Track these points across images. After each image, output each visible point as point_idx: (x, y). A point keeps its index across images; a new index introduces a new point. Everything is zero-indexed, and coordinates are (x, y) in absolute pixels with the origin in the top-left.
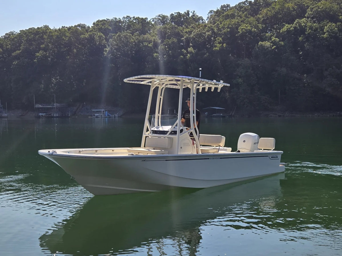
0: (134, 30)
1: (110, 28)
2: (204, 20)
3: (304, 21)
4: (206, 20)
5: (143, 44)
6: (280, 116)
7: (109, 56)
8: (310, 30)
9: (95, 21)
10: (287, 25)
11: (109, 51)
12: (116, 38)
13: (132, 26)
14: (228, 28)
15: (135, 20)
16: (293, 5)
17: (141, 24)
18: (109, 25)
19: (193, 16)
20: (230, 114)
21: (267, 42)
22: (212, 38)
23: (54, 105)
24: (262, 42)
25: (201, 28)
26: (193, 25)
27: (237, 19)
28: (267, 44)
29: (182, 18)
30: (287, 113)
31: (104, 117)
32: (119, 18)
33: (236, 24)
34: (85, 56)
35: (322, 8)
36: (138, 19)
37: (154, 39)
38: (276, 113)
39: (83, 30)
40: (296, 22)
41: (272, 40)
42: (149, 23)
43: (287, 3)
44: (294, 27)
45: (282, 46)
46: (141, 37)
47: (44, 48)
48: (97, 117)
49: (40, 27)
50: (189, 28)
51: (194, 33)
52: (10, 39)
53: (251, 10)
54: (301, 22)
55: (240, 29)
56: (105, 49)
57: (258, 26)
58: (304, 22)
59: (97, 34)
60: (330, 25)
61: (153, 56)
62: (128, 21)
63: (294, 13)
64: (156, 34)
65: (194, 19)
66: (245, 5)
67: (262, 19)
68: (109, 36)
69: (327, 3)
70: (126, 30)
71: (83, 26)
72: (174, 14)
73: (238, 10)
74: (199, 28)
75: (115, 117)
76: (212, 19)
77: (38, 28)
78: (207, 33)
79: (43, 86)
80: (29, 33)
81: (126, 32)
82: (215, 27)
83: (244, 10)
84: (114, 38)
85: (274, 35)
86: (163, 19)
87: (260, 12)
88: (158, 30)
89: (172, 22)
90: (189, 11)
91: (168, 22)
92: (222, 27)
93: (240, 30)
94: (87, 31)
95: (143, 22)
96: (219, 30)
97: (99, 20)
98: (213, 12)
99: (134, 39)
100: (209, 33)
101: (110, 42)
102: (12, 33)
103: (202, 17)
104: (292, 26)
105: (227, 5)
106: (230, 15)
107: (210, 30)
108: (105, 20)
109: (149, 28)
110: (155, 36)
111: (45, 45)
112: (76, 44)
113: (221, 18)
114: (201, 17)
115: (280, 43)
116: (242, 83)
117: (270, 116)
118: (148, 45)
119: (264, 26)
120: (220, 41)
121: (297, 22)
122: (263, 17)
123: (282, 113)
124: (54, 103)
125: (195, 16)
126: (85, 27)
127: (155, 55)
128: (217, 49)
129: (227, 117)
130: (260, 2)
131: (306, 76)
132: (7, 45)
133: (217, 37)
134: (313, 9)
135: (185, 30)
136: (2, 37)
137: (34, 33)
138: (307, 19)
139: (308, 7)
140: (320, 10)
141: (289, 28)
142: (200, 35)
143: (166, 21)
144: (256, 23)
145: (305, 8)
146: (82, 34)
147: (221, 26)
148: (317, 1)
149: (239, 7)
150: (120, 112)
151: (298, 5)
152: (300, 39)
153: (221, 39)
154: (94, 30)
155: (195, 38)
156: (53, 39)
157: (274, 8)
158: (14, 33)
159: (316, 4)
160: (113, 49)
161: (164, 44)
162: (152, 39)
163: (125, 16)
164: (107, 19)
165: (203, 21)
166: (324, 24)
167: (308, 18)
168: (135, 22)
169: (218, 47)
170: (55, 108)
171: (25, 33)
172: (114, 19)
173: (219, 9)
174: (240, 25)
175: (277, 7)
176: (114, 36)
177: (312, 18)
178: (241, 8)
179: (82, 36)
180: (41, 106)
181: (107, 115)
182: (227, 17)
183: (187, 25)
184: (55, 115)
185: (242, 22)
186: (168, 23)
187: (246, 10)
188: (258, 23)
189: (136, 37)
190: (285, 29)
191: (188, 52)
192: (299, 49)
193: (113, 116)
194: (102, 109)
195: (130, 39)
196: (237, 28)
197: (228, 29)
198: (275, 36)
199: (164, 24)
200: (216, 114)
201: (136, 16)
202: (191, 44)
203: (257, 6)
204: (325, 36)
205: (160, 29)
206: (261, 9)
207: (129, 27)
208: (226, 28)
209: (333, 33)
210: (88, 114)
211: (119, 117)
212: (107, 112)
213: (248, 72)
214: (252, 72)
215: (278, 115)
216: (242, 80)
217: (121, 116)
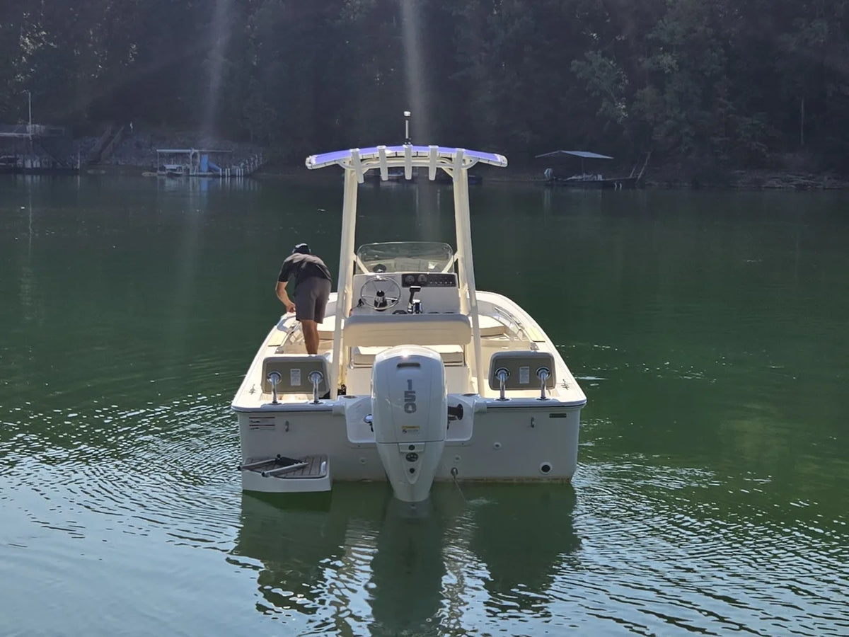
6: (801, 188)
20: (631, 176)
23: (26, 132)
30: (826, 178)
31: (196, 176)
38: (788, 176)
48: (172, 175)
75: (233, 176)
116: (672, 70)
117: (766, 187)
123: (811, 175)
124: (29, 121)
129: (619, 186)
150: (252, 159)
170: (28, 138)
181: (205, 168)
184: (28, 165)
193: (227, 172)
194: (188, 148)
200: (581, 174)
210: (140, 164)
211: (246, 176)
212: (206, 158)
213: (695, 32)
214: (710, 31)
215: (795, 183)
216: (673, 58)
217: (255, 171)
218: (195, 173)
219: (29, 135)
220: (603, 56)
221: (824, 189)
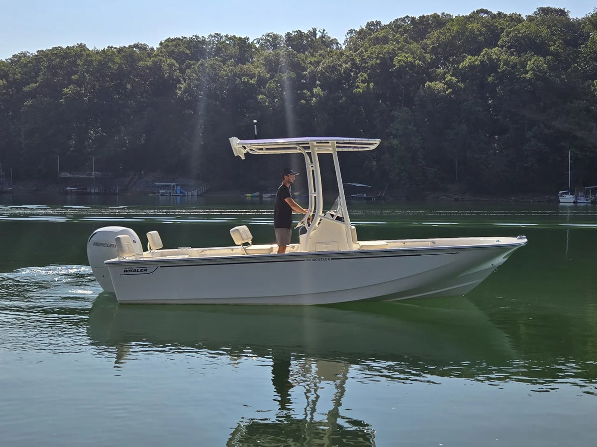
0: (226, 56)
1: (188, 52)
2: (340, 44)
3: (496, 51)
4: (342, 45)
5: (241, 79)
6: (456, 200)
7: (185, 96)
8: (505, 66)
9: (163, 40)
10: (469, 56)
11: (185, 88)
12: (196, 68)
13: (224, 50)
14: (377, 58)
15: (228, 40)
16: (479, 26)
17: (238, 47)
18: (186, 47)
19: (323, 37)
20: (379, 195)
21: (438, 82)
22: (352, 74)
23: (91, 175)
24: (431, 82)
25: (335, 56)
26: (323, 51)
27: (393, 44)
28: (439, 85)
29: (304, 40)
30: (467, 195)
31: (174, 195)
32: (203, 37)
33: (390, 53)
34: (144, 95)
35: (525, 32)
36: (233, 38)
37: (259, 72)
38: (450, 194)
39: (143, 54)
40: (483, 53)
41: (446, 80)
42: (251, 46)
43: (470, 23)
44: (480, 61)
45: (460, 89)
46: (238, 68)
47: (77, 80)
48: (163, 195)
49: (70, 45)
50: (315, 57)
51: (323, 65)
52: (20, 65)
53: (414, 31)
54: (491, 53)
55: (396, 61)
56: (178, 85)
57: (424, 57)
58: (496, 54)
59: (166, 60)
60: (536, 60)
61: (256, 99)
62: (217, 41)
63: (481, 38)
64: (262, 64)
65: (323, 42)
66: (405, 23)
67: (431, 46)
68: (185, 64)
69: (532, 25)
70: (214, 56)
71: (142, 48)
72: (291, 32)
73: (393, 30)
74: (332, 57)
75: (192, 196)
76: (352, 44)
77: (68, 47)
78: (344, 66)
79: (74, 142)
80: (53, 54)
81: (214, 60)
82: (357, 57)
83: (403, 31)
84: (194, 68)
85: (449, 71)
86: (273, 41)
87: (428, 35)
88: (265, 58)
89: (288, 45)
90: (316, 29)
91: (282, 45)
92: (368, 57)
93: (396, 63)
94: (149, 55)
95: (242, 44)
96: (363, 60)
97: (169, 38)
98: (354, 32)
99: (226, 70)
100: (346, 65)
101: (187, 75)
102: (24, 55)
103: (337, 40)
104: (477, 59)
105: (376, 21)
106: (381, 38)
107: (349, 61)
108: (179, 39)
109: (251, 55)
110: (261, 68)
111: (79, 76)
112: (131, 76)
113: (366, 42)
114: (335, 39)
115: (458, 86)
116: (397, 146)
117: (441, 200)
118: (248, 81)
119: (434, 57)
120: (365, 78)
121: (485, 54)
122: (433, 43)
123: (461, 194)
124: (92, 170)
125: (325, 38)
126: (145, 49)
127: (260, 97)
128: (359, 92)
129: (373, 199)
130: (429, 20)
131: (497, 138)
132: (15, 74)
133: (359, 73)
134: (510, 33)
135: (309, 59)
136: (6, 60)
137: (61, 56)
138: (500, 48)
139: (502, 30)
140: (520, 35)
141: (473, 62)
142: (333, 68)
143: (279, 44)
144: (421, 52)
145: (498, 32)
146: (140, 59)
147: (366, 55)
148: (516, 22)
149: (395, 26)
150: (201, 188)
151: (487, 26)
152: (490, 79)
153: (365, 75)
154: (160, 54)
155: (324, 73)
156: (93, 66)
157: (450, 29)
158: (28, 55)
159: (515, 26)
160: (192, 85)
161: (276, 81)
162: (257, 71)
163: (213, 34)
164: (182, 37)
165: (338, 46)
166: (527, 57)
167: (502, 47)
168: (229, 44)
169: (360, 88)
170: (92, 178)
171: (46, 56)
172: (194, 37)
173: (364, 28)
174: (396, 55)
175: (455, 28)
176: (193, 64)
177: (509, 48)
178: (399, 28)
179: (141, 63)
180: (70, 174)
181: (179, 192)
182: (377, 41)
183: (312, 51)
184: (93, 191)
185: (399, 49)
186: (282, 48)
187: (406, 31)
188: (425, 53)
189: (230, 67)
190: (466, 63)
191: (313, 95)
192: (488, 94)
193: (189, 194)
194: (170, 183)
195: (221, 71)
196: (392, 59)
197: (377, 60)
198: (451, 73)
199: (276, 49)
200: (356, 195)
201: (230, 34)
202: (318, 82)
203: (424, 25)
204: (528, 76)
205: (269, 56)
206: (429, 30)
207: (218, 51)
208: (375, 57)
209: (540, 71)
210: (148, 191)
211: (198, 196)
212: (179, 187)
213: (408, 129)
214: (415, 129)
215: (453, 198)
216: (398, 141)
217: (203, 194)
219: (93, 176)
221: (467, 200)
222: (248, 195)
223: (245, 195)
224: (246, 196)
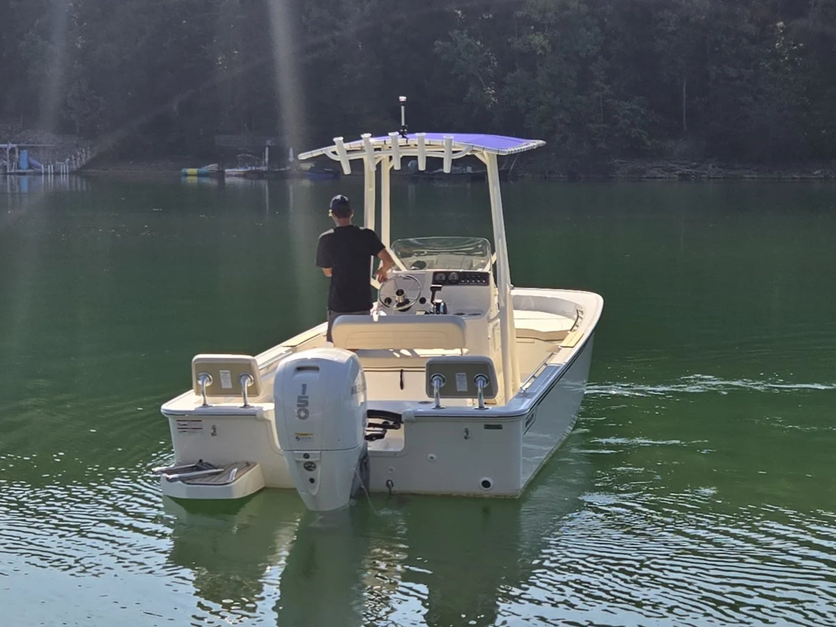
6: (684, 177)
30: (710, 166)
31: (14, 174)
38: (671, 165)
75: (57, 174)
116: (544, 51)
117: (647, 178)
123: (695, 164)
131: (782, 28)
150: (78, 154)
181: (24, 165)
193: (50, 168)
194: (5, 142)
211: (72, 173)
212: (24, 154)
213: (568, 9)
214: (584, 8)
215: (678, 172)
216: (546, 37)
217: (82, 168)
218: (13, 171)
220: (469, 36)
221: (709, 178)
222: (190, 171)
223: (184, 170)
224: (186, 175)
